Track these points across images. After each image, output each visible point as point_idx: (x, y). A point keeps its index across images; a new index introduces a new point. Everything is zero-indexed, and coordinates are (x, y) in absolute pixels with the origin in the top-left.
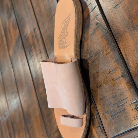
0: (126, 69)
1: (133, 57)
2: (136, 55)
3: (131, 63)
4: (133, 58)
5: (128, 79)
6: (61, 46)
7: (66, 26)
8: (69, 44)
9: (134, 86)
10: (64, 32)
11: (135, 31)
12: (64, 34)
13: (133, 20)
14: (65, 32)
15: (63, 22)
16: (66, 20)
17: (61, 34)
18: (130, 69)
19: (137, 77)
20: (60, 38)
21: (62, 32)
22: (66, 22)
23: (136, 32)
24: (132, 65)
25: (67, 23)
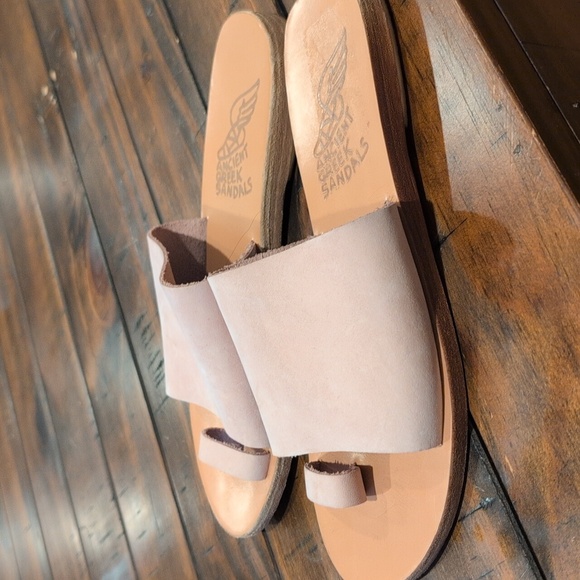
0: (493, 480)
1: (514, 440)
2: (521, 432)
3: (507, 461)
4: (514, 442)
5: (502, 519)
6: (224, 185)
7: (243, 119)
8: (248, 188)
9: (527, 549)
10: (235, 140)
11: (511, 341)
12: (236, 145)
13: (500, 301)
14: (240, 141)
15: (236, 101)
16: (247, 98)
17: (226, 142)
18: (507, 482)
19: (532, 517)
20: (221, 154)
21: (228, 137)
22: (244, 104)
23: (513, 344)
24: (512, 470)
25: (248, 110)
